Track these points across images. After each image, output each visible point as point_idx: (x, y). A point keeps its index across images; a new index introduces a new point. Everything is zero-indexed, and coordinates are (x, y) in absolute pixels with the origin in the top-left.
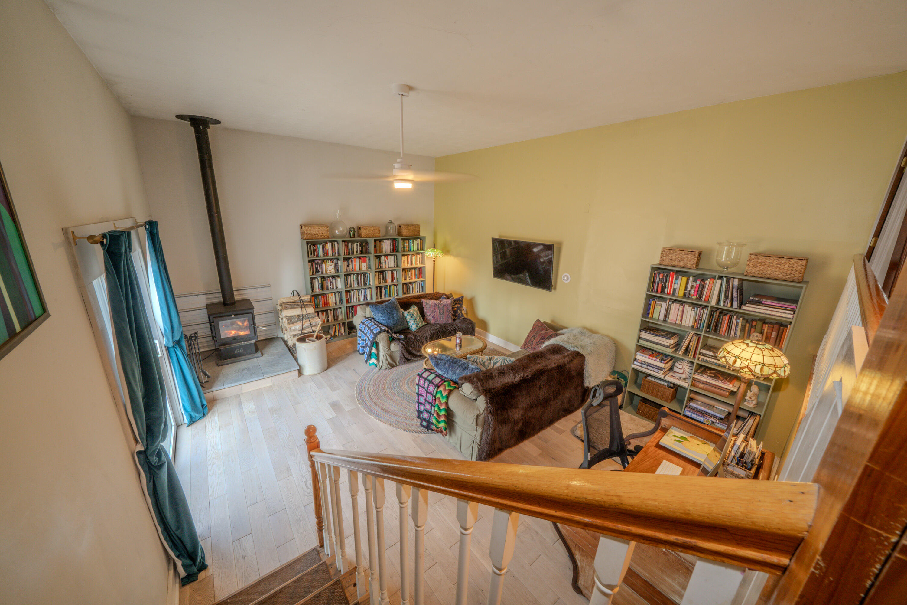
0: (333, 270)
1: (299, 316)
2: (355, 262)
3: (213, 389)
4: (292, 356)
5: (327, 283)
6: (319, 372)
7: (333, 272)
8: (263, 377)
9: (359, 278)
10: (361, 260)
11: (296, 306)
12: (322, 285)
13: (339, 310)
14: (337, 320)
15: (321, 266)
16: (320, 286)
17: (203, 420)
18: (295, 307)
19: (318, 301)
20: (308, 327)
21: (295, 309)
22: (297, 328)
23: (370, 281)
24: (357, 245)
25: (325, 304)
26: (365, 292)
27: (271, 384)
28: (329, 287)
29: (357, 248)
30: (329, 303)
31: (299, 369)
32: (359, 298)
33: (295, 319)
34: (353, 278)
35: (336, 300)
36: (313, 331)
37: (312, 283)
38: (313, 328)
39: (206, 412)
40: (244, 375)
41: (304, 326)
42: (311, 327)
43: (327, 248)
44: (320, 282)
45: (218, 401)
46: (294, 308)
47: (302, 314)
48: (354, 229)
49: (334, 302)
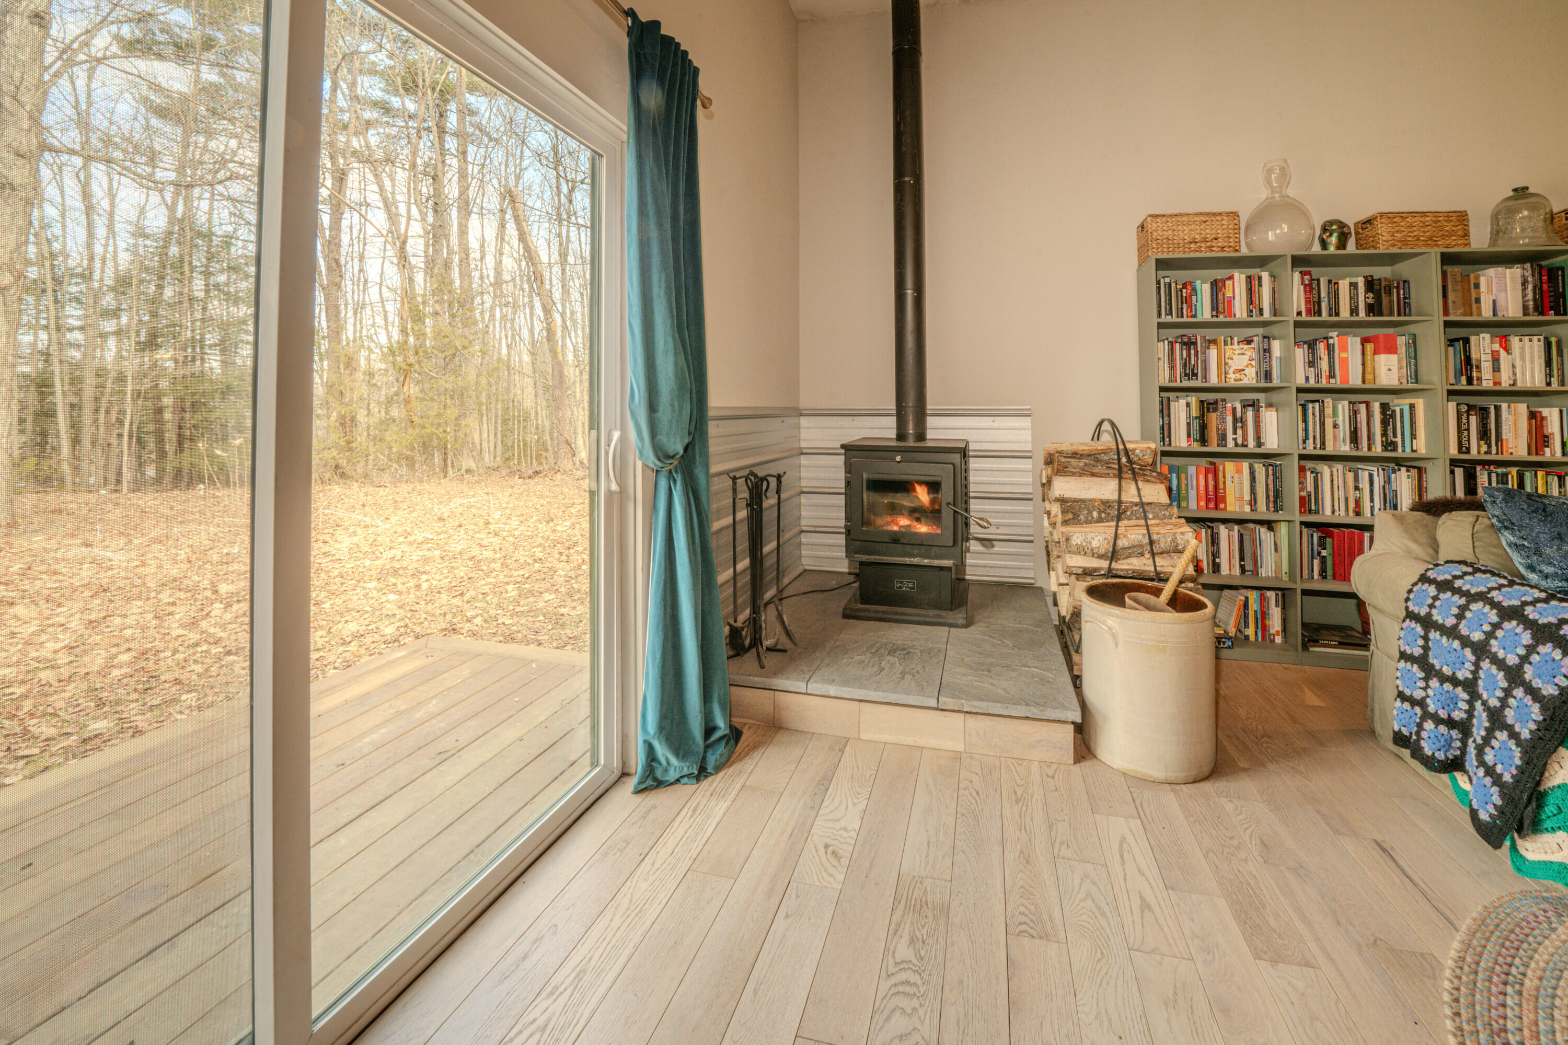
0: (1251, 372)
1: (1106, 504)
2: (1344, 348)
3: (780, 682)
4: (1061, 658)
5: (1223, 421)
6: (1172, 776)
7: (1250, 378)
8: (933, 703)
9: (1362, 416)
10: (1370, 347)
11: (1099, 469)
12: (1203, 428)
13: (1264, 533)
14: (1255, 573)
15: (1204, 353)
16: (1196, 427)
17: (688, 788)
18: (1096, 470)
19: (1183, 482)
20: (1135, 550)
21: (1095, 479)
22: (1095, 544)
23: (1413, 436)
24: (1354, 286)
25: (1208, 500)
26: (1388, 481)
27: (960, 747)
28: (1230, 436)
29: (1353, 298)
30: (1224, 500)
31: (1079, 720)
32: (1357, 502)
33: (1090, 512)
34: (1335, 414)
35: (1253, 491)
36: (1158, 573)
37: (1165, 410)
38: (1160, 561)
39: (712, 760)
40: (882, 669)
41: (1122, 543)
42: (1153, 555)
43: (1229, 294)
44: (1195, 412)
45: (781, 737)
46: (1093, 475)
47: (1120, 502)
48: (1342, 225)
49: (1247, 497)
